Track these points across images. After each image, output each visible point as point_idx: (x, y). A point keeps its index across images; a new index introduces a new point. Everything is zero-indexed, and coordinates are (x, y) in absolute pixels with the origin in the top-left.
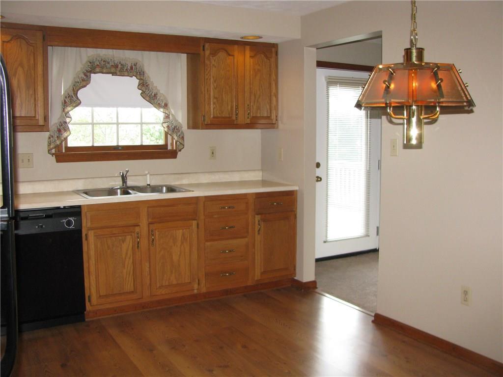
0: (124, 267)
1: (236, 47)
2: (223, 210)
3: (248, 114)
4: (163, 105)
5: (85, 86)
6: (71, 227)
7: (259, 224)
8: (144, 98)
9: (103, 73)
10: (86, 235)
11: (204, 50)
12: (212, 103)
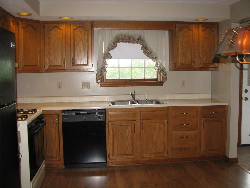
0: (127, 141)
1: (194, 25)
2: (182, 114)
3: (201, 62)
4: (154, 58)
5: (113, 49)
6: (100, 120)
7: (203, 123)
8: (145, 54)
9: (123, 42)
10: (108, 124)
11: (175, 28)
12: (180, 56)
